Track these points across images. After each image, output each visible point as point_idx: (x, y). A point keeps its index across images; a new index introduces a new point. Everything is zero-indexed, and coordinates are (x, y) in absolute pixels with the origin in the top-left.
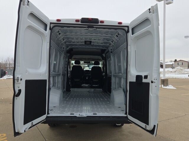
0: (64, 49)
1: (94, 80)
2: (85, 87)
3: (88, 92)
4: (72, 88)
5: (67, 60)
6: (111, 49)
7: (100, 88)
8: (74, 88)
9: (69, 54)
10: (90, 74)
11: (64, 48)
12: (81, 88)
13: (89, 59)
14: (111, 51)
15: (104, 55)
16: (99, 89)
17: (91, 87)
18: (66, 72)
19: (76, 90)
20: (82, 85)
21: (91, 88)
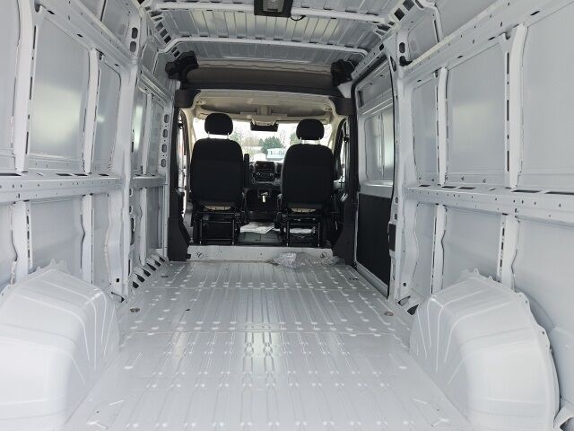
0: (136, 40)
1: (294, 210)
2: (257, 242)
3: (268, 262)
4: (196, 243)
5: (169, 110)
6: (402, 45)
7: (322, 246)
8: (205, 244)
9: (179, 83)
10: (278, 182)
11: (135, 30)
12: (238, 243)
13: (272, 111)
14: (400, 55)
15: (345, 90)
16: (318, 251)
17: (285, 240)
18: (165, 171)
19: (213, 251)
20: (243, 229)
21: (283, 244)
